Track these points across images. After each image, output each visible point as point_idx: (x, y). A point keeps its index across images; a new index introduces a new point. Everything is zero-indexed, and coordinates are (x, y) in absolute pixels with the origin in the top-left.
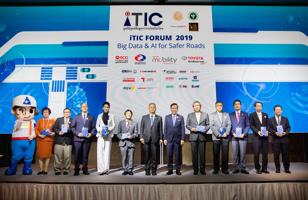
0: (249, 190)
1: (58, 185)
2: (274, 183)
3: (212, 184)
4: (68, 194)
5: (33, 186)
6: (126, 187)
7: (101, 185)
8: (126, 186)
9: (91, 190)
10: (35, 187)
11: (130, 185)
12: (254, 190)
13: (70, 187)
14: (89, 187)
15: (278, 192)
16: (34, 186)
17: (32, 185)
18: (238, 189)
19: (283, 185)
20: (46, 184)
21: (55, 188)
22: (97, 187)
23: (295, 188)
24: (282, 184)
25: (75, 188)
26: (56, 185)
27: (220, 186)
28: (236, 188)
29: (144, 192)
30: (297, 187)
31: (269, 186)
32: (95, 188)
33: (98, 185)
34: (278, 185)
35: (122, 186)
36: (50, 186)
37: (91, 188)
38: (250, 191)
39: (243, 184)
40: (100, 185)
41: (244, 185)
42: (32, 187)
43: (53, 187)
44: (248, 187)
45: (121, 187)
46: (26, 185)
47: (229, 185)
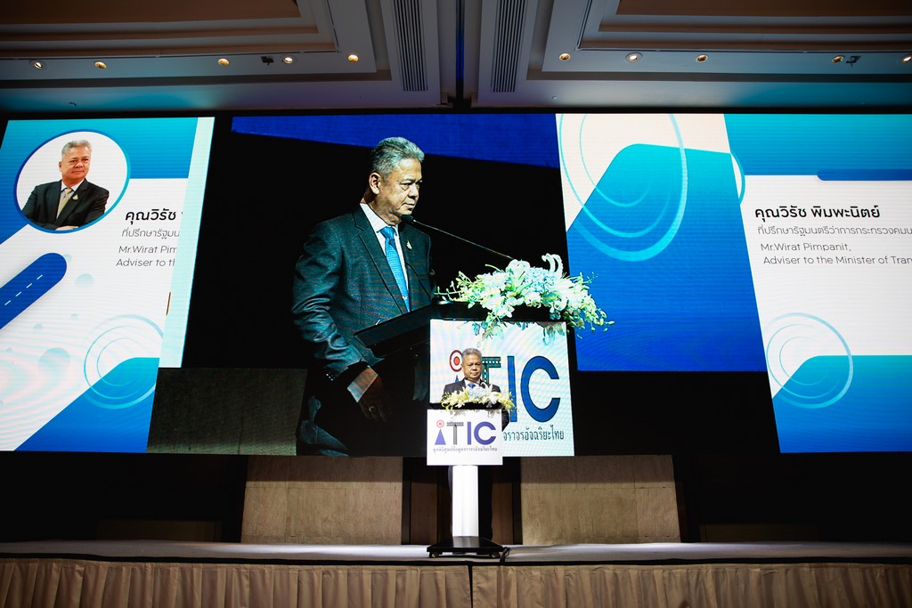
0: (726, 586)
1: (149, 565)
2: (800, 565)
3: (611, 567)
4: (175, 595)
5: (73, 568)
6: (349, 574)
7: (277, 566)
8: (351, 571)
9: (246, 582)
10: (79, 572)
11: (364, 567)
12: (742, 586)
13: (183, 571)
14: (239, 574)
15: (817, 595)
16: (78, 567)
17: (69, 566)
18: (693, 581)
19: (831, 570)
20: (113, 563)
21: (139, 575)
22: (263, 572)
23: (870, 581)
24: (827, 567)
25: (198, 575)
26: (143, 564)
27: (636, 572)
28: (685, 580)
29: (404, 588)
30: (873, 579)
31: (786, 572)
32: (258, 576)
33: (266, 568)
34: (813, 572)
35: (340, 572)
36: (124, 569)
37: (246, 577)
38: (729, 590)
39: (704, 565)
40: (272, 566)
41: (710, 571)
42: (70, 570)
43: (133, 570)
44: (721, 576)
45: (336, 574)
46: (54, 565)
47: (663, 571)
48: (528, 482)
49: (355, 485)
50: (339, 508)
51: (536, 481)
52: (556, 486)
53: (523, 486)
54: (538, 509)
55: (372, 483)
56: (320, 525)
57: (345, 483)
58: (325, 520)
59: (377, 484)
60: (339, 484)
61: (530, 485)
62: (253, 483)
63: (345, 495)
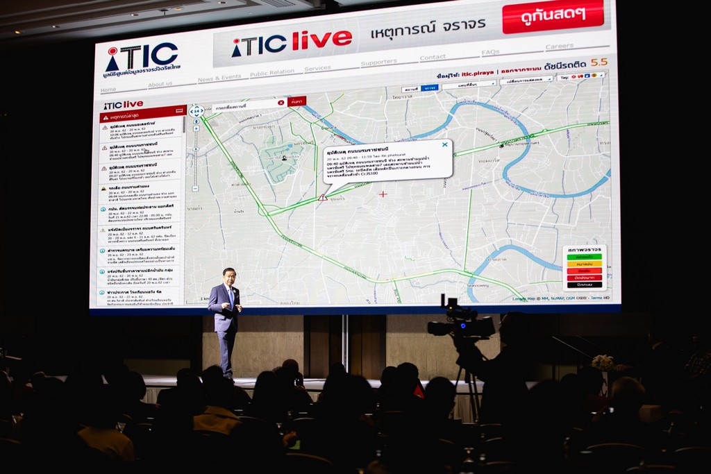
48: (391, 332)
49: (273, 334)
50: (263, 351)
51: (397, 332)
52: (412, 335)
53: (389, 335)
54: (398, 353)
55: (284, 333)
56: (251, 364)
57: (266, 333)
58: (255, 360)
59: (288, 333)
60: (262, 334)
61: (393, 334)
62: (207, 334)
63: (267, 342)
